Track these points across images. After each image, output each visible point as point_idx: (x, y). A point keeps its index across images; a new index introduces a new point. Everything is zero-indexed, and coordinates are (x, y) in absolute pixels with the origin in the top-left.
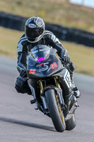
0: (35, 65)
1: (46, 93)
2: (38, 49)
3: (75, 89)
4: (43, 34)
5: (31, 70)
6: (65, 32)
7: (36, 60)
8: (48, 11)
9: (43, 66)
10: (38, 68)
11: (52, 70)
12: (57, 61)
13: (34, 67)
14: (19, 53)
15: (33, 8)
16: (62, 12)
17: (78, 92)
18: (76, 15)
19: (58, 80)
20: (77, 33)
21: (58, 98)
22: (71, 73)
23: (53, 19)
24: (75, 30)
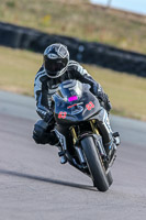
0: (65, 107)
1: (82, 142)
3: (116, 135)
4: (68, 65)
5: (61, 113)
7: (66, 99)
8: (55, 17)
10: (70, 111)
11: (88, 112)
12: (93, 101)
13: (65, 109)
14: (38, 93)
15: (33, 11)
16: (76, 17)
18: (99, 22)
19: (95, 124)
20: (100, 50)
21: (98, 147)
23: (63, 29)
24: (97, 45)
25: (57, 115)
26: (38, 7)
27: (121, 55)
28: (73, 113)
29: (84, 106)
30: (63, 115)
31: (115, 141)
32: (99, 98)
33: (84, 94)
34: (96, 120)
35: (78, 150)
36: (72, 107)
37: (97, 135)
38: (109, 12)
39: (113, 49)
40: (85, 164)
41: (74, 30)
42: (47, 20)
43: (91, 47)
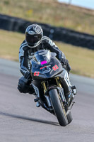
0: (38, 68)
3: (73, 88)
4: (42, 39)
5: (36, 72)
7: (39, 63)
8: (35, 10)
9: (46, 69)
10: (41, 71)
11: (54, 72)
12: (58, 64)
13: (38, 69)
14: (21, 58)
15: (21, 7)
16: (49, 11)
18: (63, 14)
19: (59, 80)
20: (64, 32)
23: (41, 18)
24: (62, 29)
25: (33, 74)
27: (77, 36)
28: (43, 73)
29: (51, 67)
30: (37, 74)
31: (73, 92)
32: (62, 62)
33: (52, 60)
34: (60, 77)
36: (43, 68)
37: (60, 88)
38: (70, 7)
40: (51, 107)
41: (47, 19)
42: (30, 13)
43: (59, 30)
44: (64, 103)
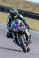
2: (15, 21)
3: (30, 36)
6: (23, 13)
7: (15, 25)
8: (16, 4)
10: (16, 28)
12: (23, 26)
13: (15, 28)
14: (8, 23)
16: (22, 4)
17: (31, 37)
19: (24, 33)
20: (28, 13)
21: (24, 39)
22: (28, 30)
23: (18, 7)
24: (27, 12)
25: (12, 30)
26: (11, 2)
27: (34, 15)
29: (20, 27)
33: (21, 24)
34: (24, 31)
35: (18, 40)
36: (17, 27)
37: (24, 36)
39: (31, 13)
40: (20, 44)
41: (21, 8)
42: (14, 5)
43: (26, 12)
44: (26, 42)
